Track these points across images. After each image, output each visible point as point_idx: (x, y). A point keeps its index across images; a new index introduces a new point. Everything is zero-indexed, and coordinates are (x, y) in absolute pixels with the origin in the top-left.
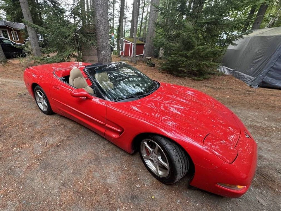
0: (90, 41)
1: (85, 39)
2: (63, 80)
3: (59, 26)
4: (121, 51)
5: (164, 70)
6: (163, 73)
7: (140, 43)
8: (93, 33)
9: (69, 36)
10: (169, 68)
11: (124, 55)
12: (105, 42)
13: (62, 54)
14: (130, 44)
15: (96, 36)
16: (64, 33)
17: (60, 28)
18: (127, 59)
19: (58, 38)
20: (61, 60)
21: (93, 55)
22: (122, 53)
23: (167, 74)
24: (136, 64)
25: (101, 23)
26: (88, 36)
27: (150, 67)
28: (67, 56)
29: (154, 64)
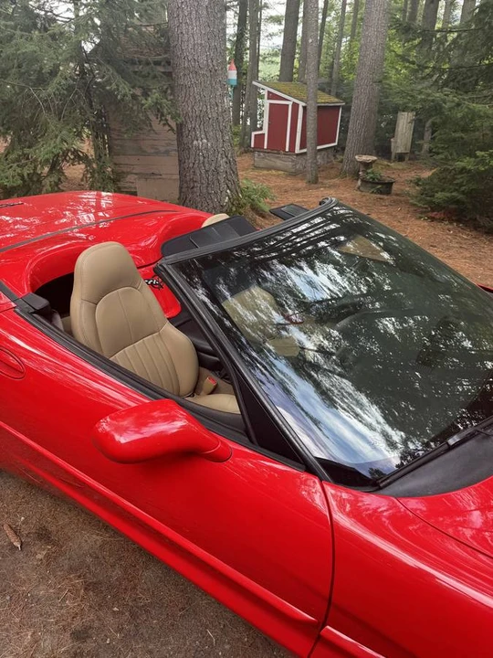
0: (146, 95)
1: (124, 89)
2: (38, 312)
3: (10, 31)
4: (253, 134)
5: (435, 207)
6: (433, 219)
7: (326, 99)
8: (157, 63)
9: (54, 73)
10: (457, 202)
11: (265, 147)
12: (213, 101)
13: (26, 151)
14: (290, 104)
15: (169, 75)
16: (34, 59)
17: (12, 37)
18: (279, 163)
19: (8, 84)
20: (22, 177)
21: (157, 153)
22: (260, 138)
23: (450, 227)
24: (316, 183)
25: (193, 16)
26: (135, 72)
27: (374, 195)
28: (47, 160)
29: (390, 184)
